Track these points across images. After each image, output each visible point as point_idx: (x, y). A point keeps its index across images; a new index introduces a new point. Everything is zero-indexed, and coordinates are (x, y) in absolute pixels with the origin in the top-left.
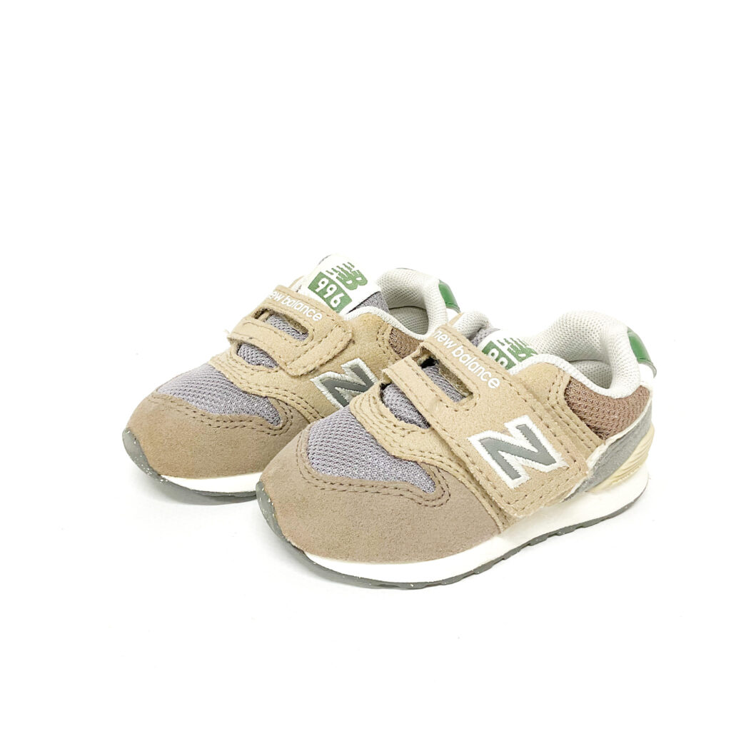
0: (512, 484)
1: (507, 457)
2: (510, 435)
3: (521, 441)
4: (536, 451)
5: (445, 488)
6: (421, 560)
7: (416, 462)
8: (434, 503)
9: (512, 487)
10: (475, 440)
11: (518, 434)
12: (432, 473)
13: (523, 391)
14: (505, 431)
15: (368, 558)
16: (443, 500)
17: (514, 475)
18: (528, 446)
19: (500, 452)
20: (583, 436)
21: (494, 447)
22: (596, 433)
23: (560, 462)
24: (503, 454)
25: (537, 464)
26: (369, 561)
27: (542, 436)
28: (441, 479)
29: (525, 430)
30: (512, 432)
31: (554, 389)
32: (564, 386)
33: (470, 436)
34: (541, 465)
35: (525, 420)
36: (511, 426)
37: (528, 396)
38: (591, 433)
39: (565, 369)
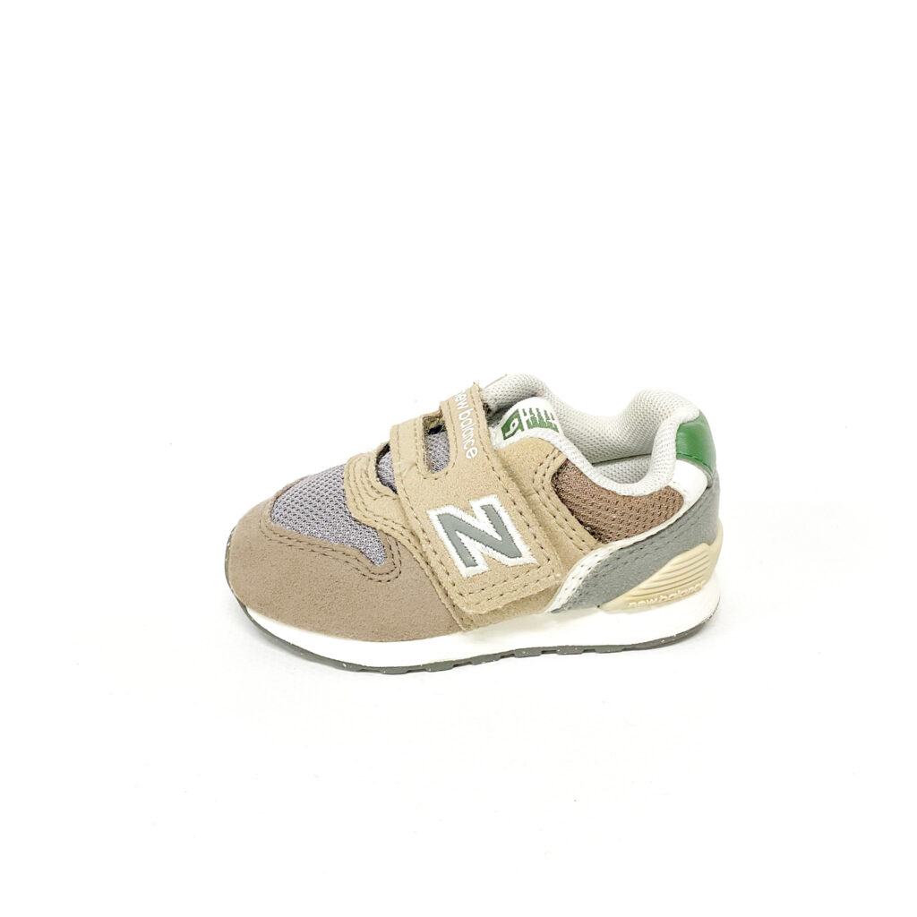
0: (465, 572)
1: (465, 539)
2: (474, 516)
3: (484, 524)
4: (500, 538)
5: (398, 564)
6: (355, 638)
7: (374, 528)
8: (380, 578)
9: (464, 576)
10: (433, 514)
11: (481, 515)
12: (389, 545)
13: (498, 465)
14: (468, 509)
15: (298, 622)
16: (391, 576)
17: (471, 563)
18: (491, 531)
19: (457, 532)
20: (573, 533)
21: (453, 526)
22: (593, 534)
23: (527, 557)
24: (461, 536)
25: (499, 554)
26: (298, 626)
27: (510, 521)
28: (396, 553)
29: (490, 511)
30: (476, 513)
31: (541, 470)
32: (553, 469)
33: (429, 509)
34: (504, 556)
35: (492, 500)
36: (476, 505)
37: (502, 473)
38: (582, 532)
39: (561, 450)
